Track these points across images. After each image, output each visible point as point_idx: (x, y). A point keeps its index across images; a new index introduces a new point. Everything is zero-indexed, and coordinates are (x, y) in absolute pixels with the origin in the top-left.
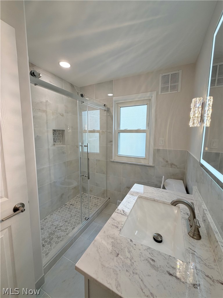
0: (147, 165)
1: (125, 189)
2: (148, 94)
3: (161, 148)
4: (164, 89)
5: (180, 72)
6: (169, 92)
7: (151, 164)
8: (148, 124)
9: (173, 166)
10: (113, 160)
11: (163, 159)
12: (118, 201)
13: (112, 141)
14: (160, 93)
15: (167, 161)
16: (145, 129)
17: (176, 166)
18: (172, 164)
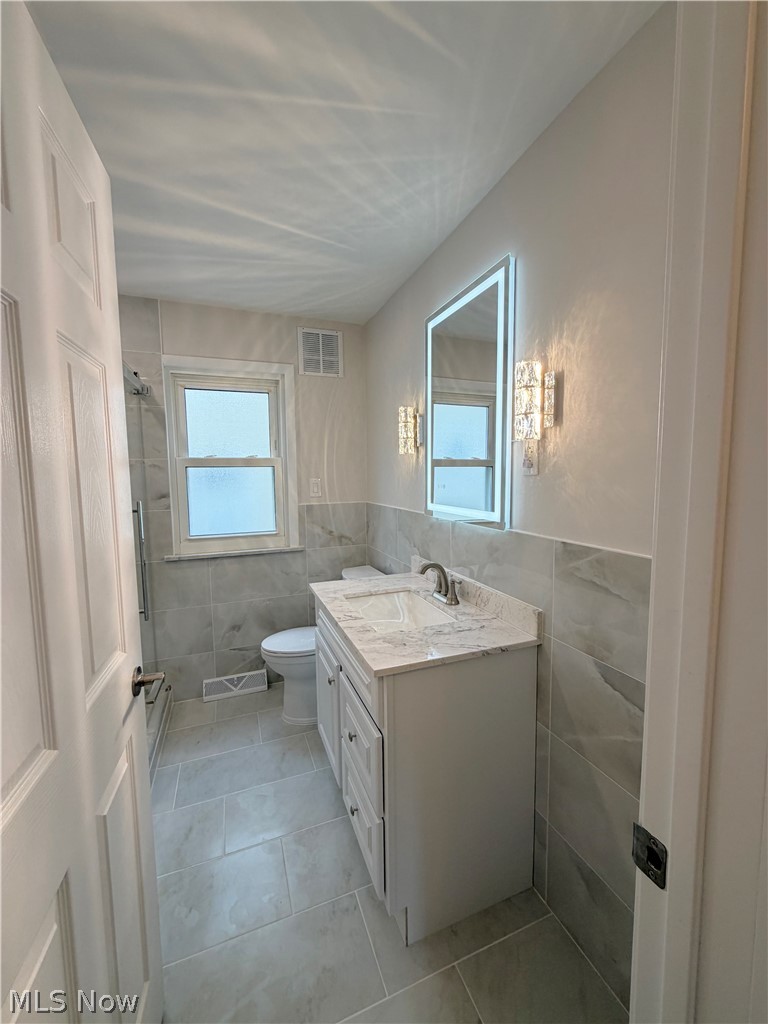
0: (287, 549)
1: (227, 635)
2: (275, 368)
3: (314, 503)
4: (311, 364)
5: (340, 334)
6: (321, 374)
7: (295, 545)
8: (276, 444)
9: (343, 540)
10: (174, 557)
11: (323, 528)
12: (205, 681)
13: (165, 496)
14: (301, 372)
15: (331, 532)
16: (267, 455)
17: (350, 539)
18: (341, 537)
